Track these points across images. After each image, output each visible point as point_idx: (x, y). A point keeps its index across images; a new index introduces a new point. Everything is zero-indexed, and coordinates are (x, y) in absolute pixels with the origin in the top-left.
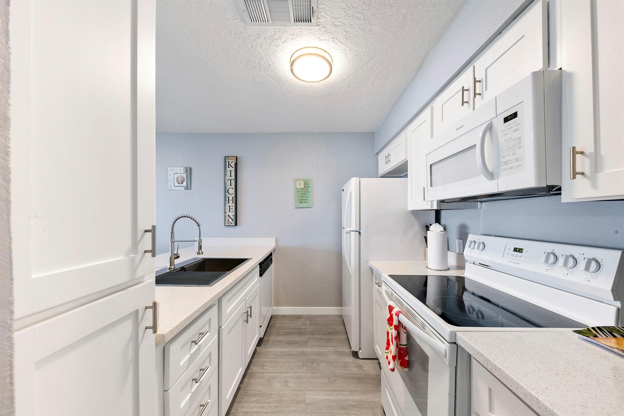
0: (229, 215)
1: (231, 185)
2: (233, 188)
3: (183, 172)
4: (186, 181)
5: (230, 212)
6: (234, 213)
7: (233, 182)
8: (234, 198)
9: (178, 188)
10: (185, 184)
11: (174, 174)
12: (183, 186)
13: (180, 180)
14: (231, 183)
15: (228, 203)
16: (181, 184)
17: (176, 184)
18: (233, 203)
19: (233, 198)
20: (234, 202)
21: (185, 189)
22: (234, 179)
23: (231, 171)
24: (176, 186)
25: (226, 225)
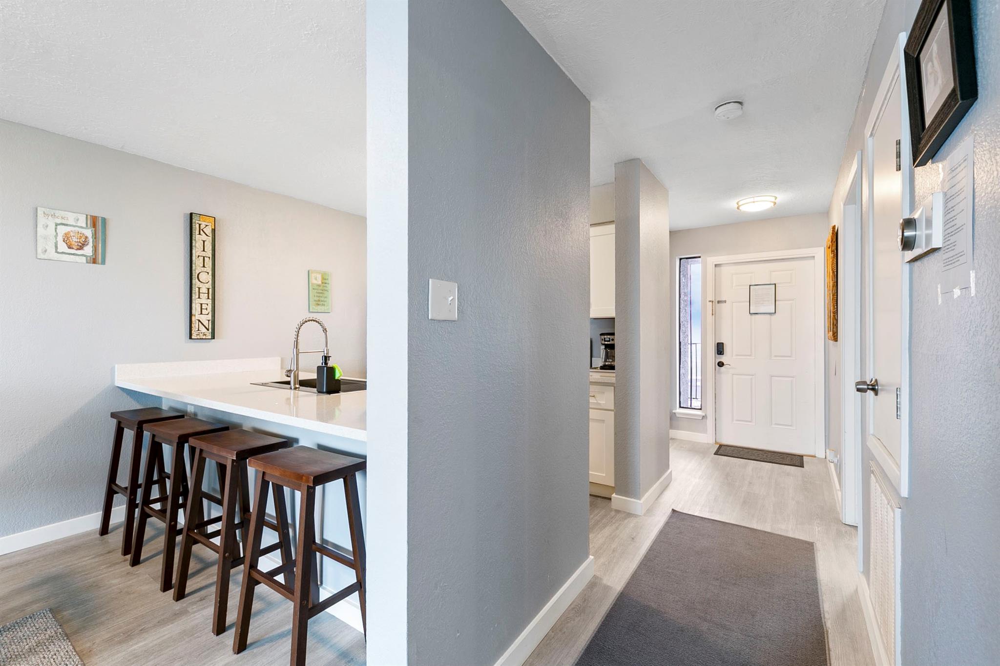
0: (199, 321)
1: (204, 266)
2: (208, 273)
3: (84, 225)
4: (91, 244)
5: (201, 314)
6: (210, 317)
7: (209, 263)
8: (210, 290)
9: (64, 258)
10: (88, 250)
11: (57, 225)
12: (82, 255)
13: (75, 239)
14: (205, 264)
15: (199, 298)
16: (78, 249)
17: (63, 247)
18: (208, 298)
19: (208, 289)
20: (210, 297)
21: (87, 262)
22: (211, 256)
23: (204, 241)
24: (63, 253)
25: (193, 337)
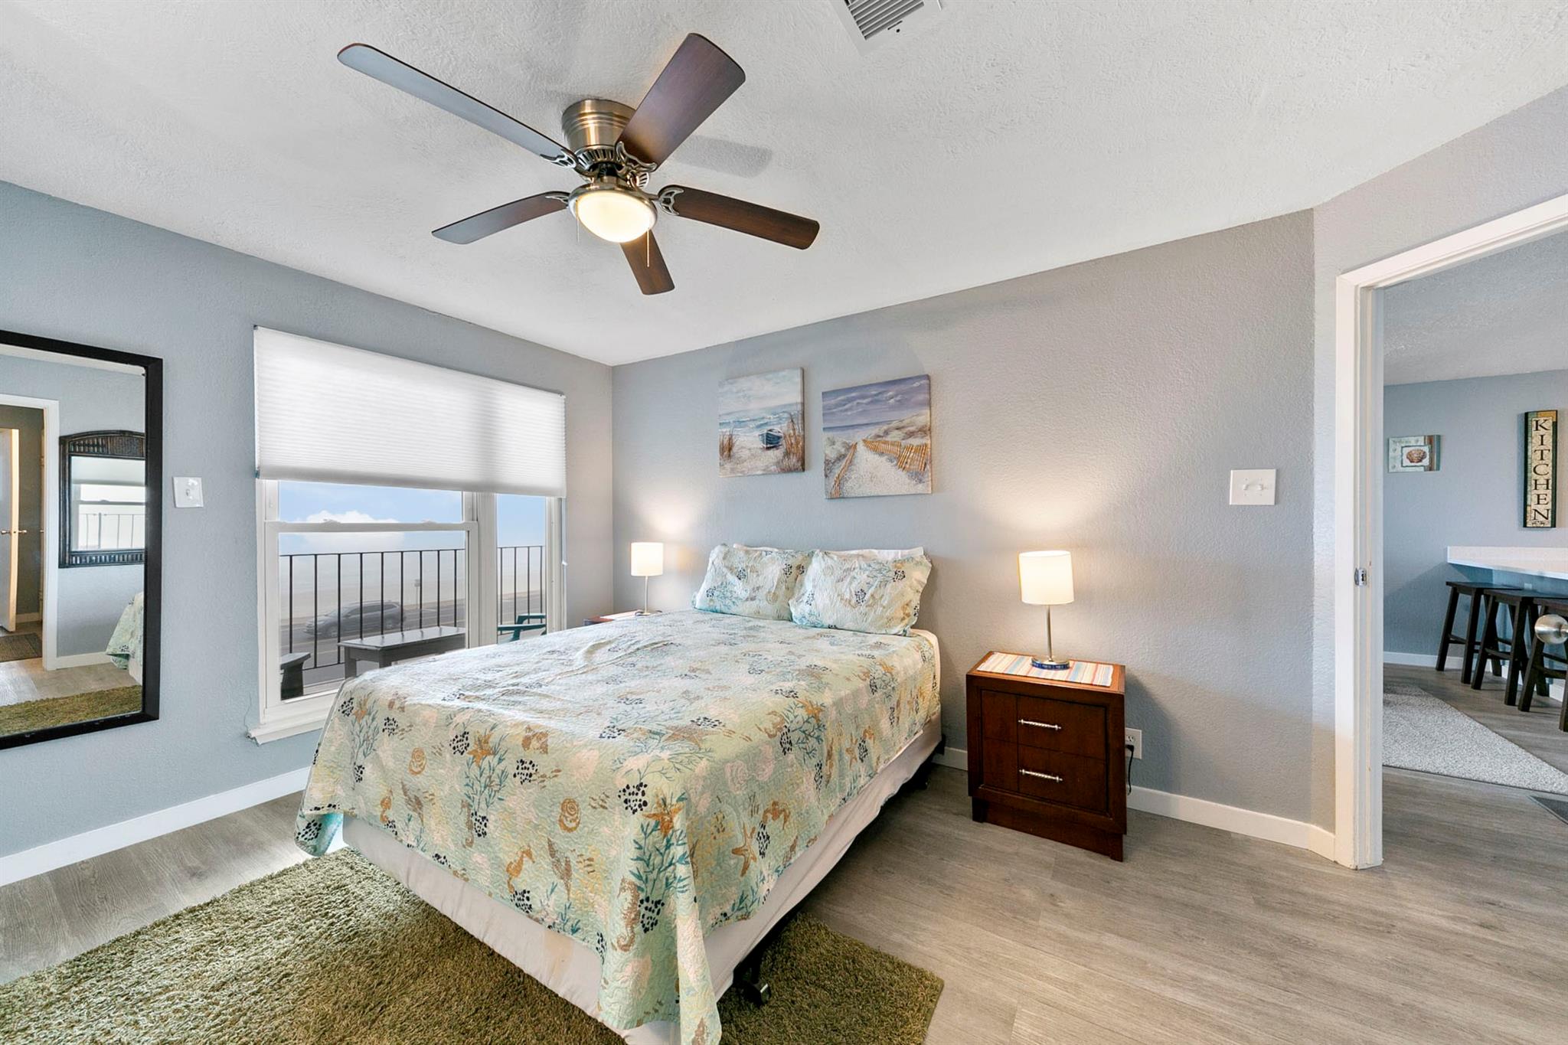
0: (1536, 510)
1: (1542, 459)
2: (1547, 465)
3: (1423, 444)
4: (1428, 457)
5: (1538, 503)
6: (1549, 506)
7: (1548, 456)
8: (1550, 482)
9: (1408, 469)
10: (1426, 462)
11: (1402, 447)
12: (1422, 466)
13: (1415, 455)
14: (1544, 456)
15: (1536, 489)
16: (1418, 462)
17: (1407, 462)
18: (1548, 488)
19: (1548, 480)
20: (1550, 487)
21: (1425, 470)
22: (1551, 448)
23: (1542, 436)
24: (1406, 466)
25: (1528, 525)
